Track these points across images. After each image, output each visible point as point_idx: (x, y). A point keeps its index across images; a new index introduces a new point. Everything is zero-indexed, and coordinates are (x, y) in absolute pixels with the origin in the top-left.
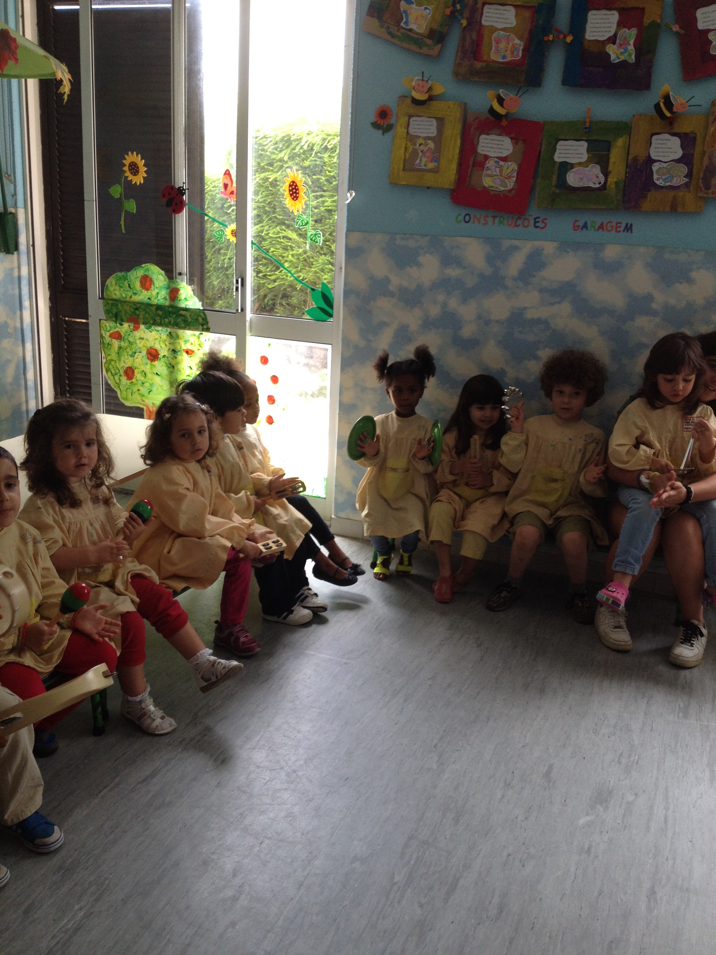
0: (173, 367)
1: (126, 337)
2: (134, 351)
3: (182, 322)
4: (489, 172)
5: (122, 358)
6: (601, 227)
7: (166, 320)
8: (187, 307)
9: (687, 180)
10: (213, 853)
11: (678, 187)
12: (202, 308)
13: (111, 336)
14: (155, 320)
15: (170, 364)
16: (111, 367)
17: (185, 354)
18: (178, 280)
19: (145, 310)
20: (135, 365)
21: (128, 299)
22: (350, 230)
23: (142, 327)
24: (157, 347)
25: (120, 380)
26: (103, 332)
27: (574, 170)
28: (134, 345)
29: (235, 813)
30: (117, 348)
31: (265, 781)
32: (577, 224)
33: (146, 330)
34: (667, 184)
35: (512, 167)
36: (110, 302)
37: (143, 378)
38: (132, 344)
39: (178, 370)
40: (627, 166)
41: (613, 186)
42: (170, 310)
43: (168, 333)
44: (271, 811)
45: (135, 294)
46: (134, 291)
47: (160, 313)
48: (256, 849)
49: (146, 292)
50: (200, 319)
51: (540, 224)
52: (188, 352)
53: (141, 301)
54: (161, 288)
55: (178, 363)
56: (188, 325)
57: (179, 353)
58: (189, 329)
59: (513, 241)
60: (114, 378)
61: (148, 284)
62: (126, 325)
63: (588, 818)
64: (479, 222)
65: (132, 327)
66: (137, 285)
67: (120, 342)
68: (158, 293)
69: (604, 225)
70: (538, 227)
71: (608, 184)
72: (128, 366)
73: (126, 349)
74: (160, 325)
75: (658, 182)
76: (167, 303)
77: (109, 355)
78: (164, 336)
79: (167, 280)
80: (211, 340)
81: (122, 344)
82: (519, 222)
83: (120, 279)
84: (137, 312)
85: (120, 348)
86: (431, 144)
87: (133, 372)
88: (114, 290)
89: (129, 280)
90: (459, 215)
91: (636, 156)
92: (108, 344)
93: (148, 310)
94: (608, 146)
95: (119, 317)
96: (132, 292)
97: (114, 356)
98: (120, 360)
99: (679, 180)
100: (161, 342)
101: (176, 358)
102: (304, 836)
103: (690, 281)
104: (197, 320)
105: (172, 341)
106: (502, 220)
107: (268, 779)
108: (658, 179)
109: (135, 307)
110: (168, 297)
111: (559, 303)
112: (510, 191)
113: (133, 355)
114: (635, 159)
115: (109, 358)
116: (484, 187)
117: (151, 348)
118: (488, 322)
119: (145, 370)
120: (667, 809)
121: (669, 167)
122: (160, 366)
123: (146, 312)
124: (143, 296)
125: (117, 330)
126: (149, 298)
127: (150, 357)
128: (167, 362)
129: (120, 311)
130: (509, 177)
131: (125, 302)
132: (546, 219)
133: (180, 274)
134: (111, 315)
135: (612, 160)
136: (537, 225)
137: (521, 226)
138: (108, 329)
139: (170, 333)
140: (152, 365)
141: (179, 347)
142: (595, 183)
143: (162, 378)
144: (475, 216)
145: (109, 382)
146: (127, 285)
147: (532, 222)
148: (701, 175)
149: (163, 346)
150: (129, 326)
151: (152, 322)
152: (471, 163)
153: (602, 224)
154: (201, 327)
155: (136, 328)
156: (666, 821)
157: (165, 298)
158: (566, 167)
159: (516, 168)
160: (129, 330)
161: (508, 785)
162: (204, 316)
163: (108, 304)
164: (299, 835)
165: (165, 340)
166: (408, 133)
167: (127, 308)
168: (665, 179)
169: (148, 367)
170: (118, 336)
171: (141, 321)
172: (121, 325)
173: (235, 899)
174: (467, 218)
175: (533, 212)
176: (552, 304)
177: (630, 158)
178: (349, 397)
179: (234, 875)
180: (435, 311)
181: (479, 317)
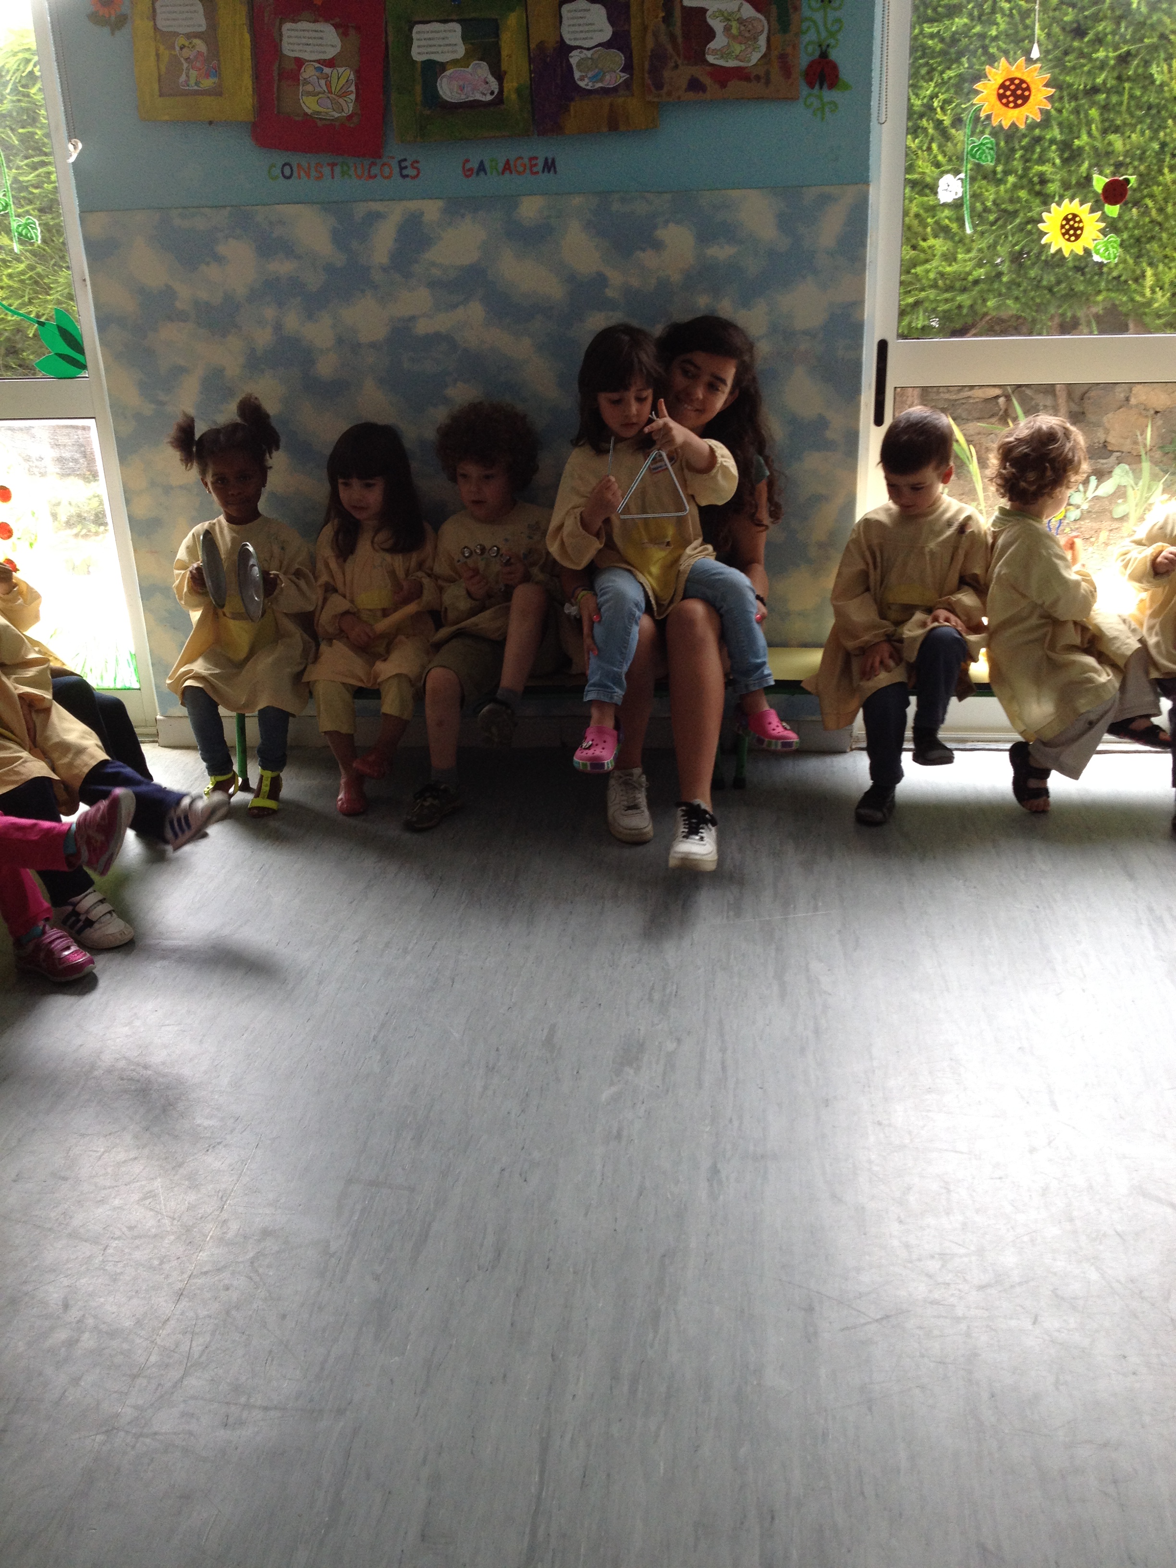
4: (309, 88)
6: (507, 167)
9: (625, 76)
10: (25, 1282)
11: (615, 90)
22: (85, 210)
27: (448, 73)
29: (53, 1215)
31: (99, 1154)
32: (468, 166)
34: (599, 85)
35: (345, 75)
40: (531, 61)
41: (514, 96)
44: (115, 1198)
48: (97, 1261)
51: (411, 172)
59: (370, 203)
63: (614, 1089)
64: (308, 176)
69: (512, 163)
70: (407, 176)
71: (505, 94)
75: (582, 84)
82: (375, 170)
86: (200, 46)
90: (273, 166)
91: (542, 42)
94: (494, 28)
99: (615, 78)
102: (175, 1222)
103: (658, 246)
106: (345, 168)
107: (102, 1150)
108: (582, 79)
111: (464, 302)
112: (350, 117)
114: (541, 46)
116: (306, 114)
118: (356, 348)
120: (723, 1050)
121: (596, 56)
130: (344, 95)
132: (417, 162)
135: (505, 53)
136: (405, 172)
137: (379, 177)
142: (484, 94)
144: (299, 165)
147: (396, 170)
148: (647, 66)
152: (275, 74)
153: (508, 162)
156: (724, 1068)
158: (433, 69)
159: (352, 77)
161: (491, 1069)
164: (167, 1221)
166: (155, 28)
168: (594, 77)
173: (71, 1343)
174: (287, 171)
175: (395, 150)
176: (454, 307)
177: (533, 46)
178: (144, 506)
179: (66, 1306)
180: (264, 338)
181: (340, 341)
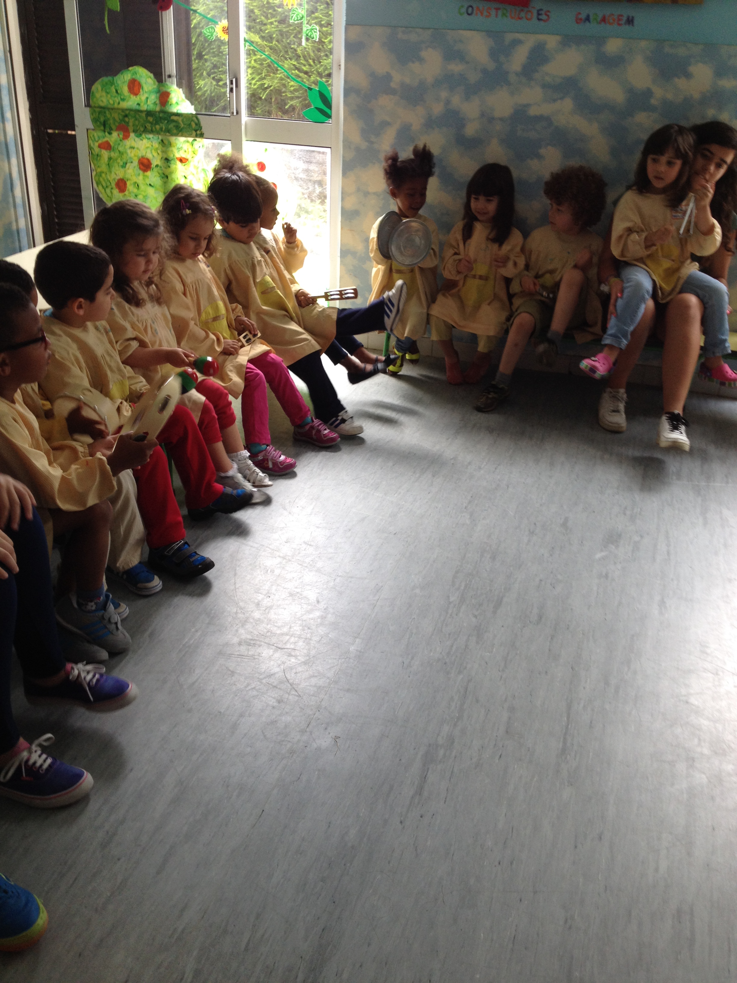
0: (167, 177)
1: (116, 146)
2: (125, 161)
3: (174, 128)
5: (113, 170)
6: (603, 20)
7: (158, 127)
8: (179, 112)
12: (194, 112)
13: (100, 146)
14: (146, 127)
15: (164, 174)
16: (101, 179)
17: (178, 163)
18: (168, 83)
19: (135, 117)
20: (127, 176)
21: (116, 106)
22: (349, 24)
23: (132, 135)
24: (149, 156)
25: (112, 193)
26: (91, 142)
28: (125, 155)
30: (106, 159)
32: (580, 16)
33: (137, 139)
36: (97, 110)
37: (135, 190)
38: (123, 154)
39: (172, 179)
42: (161, 115)
43: (160, 140)
45: (123, 100)
46: (122, 97)
47: (151, 119)
48: (331, 585)
49: (134, 97)
50: (193, 125)
51: (544, 17)
52: (181, 160)
53: (129, 107)
54: (150, 92)
55: (171, 173)
56: (181, 131)
57: (172, 162)
58: (182, 136)
59: (516, 34)
60: (105, 190)
61: (136, 88)
62: (115, 134)
63: (603, 554)
64: (482, 14)
65: (121, 136)
66: (125, 90)
67: (110, 152)
68: (147, 98)
69: (607, 17)
70: (541, 20)
72: (118, 178)
73: (117, 159)
74: (152, 132)
76: (158, 109)
77: (99, 167)
78: (156, 145)
79: (157, 83)
80: (205, 147)
81: (112, 154)
82: (523, 14)
83: (107, 84)
84: (127, 119)
85: (110, 159)
87: (125, 184)
88: (101, 96)
89: (116, 85)
90: (462, 6)
92: (98, 155)
93: (137, 116)
95: (107, 126)
96: (119, 98)
97: (104, 168)
98: (111, 172)
100: (153, 151)
101: (169, 167)
102: (368, 574)
103: (689, 76)
104: (190, 125)
105: (164, 149)
106: (505, 11)
109: (123, 114)
110: (158, 102)
111: (562, 99)
113: (124, 165)
115: (99, 170)
117: (143, 157)
118: (491, 120)
119: (137, 181)
120: (668, 545)
122: (153, 176)
123: (136, 119)
124: (131, 102)
125: (105, 139)
126: (139, 104)
127: (142, 167)
128: (160, 172)
129: (109, 119)
131: (112, 109)
132: (549, 11)
133: (170, 76)
134: (99, 123)
136: (540, 17)
137: (524, 19)
138: (97, 139)
139: (162, 141)
140: (144, 176)
141: (172, 156)
143: (156, 189)
144: (478, 8)
145: (101, 196)
146: (114, 91)
147: (535, 14)
149: (155, 154)
150: (118, 135)
151: (142, 129)
153: (604, 16)
154: (194, 133)
155: (126, 137)
156: (669, 554)
157: (155, 103)
160: (119, 139)
162: (197, 122)
163: (94, 111)
164: (364, 573)
165: (157, 149)
167: (116, 116)
169: (141, 177)
170: (107, 146)
171: (131, 128)
172: (110, 133)
175: (536, 3)
176: (555, 101)
178: (352, 203)
180: (438, 109)
181: (483, 115)
